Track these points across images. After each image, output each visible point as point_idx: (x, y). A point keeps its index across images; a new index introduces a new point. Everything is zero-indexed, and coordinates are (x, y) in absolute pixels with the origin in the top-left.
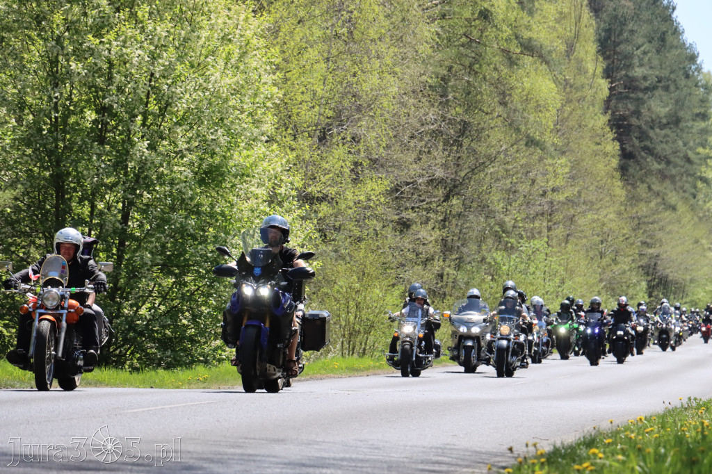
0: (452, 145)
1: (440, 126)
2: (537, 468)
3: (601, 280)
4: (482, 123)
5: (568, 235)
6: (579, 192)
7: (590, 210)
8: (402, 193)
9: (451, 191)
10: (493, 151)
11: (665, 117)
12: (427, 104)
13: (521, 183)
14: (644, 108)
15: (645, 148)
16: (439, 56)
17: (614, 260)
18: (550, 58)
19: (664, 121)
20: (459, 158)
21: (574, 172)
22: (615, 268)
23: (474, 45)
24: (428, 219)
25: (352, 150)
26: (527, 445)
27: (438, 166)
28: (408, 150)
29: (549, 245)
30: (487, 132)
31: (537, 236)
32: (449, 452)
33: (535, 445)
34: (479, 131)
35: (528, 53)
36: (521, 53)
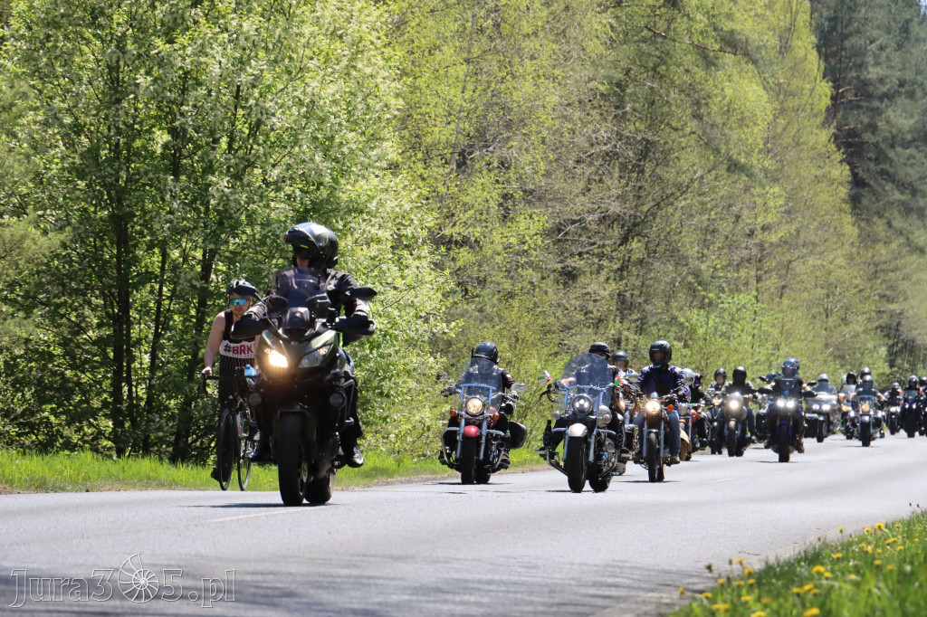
0: (632, 171)
1: (615, 146)
2: (744, 591)
3: (827, 346)
4: (670, 142)
5: (784, 287)
6: (798, 231)
7: (811, 253)
8: (566, 234)
9: (629, 231)
10: (684, 179)
11: (910, 131)
12: (598, 118)
13: (721, 219)
14: (881, 121)
15: (883, 173)
16: (612, 55)
17: (845, 321)
18: (759, 56)
19: (909, 137)
20: (640, 188)
21: (791, 204)
22: (846, 330)
23: (659, 40)
24: (601, 268)
25: (501, 179)
26: (731, 562)
27: (613, 199)
28: (573, 178)
29: (758, 301)
30: (676, 154)
31: (742, 289)
32: (629, 572)
33: (741, 563)
34: (666, 153)
35: (729, 49)
36: (721, 50)
